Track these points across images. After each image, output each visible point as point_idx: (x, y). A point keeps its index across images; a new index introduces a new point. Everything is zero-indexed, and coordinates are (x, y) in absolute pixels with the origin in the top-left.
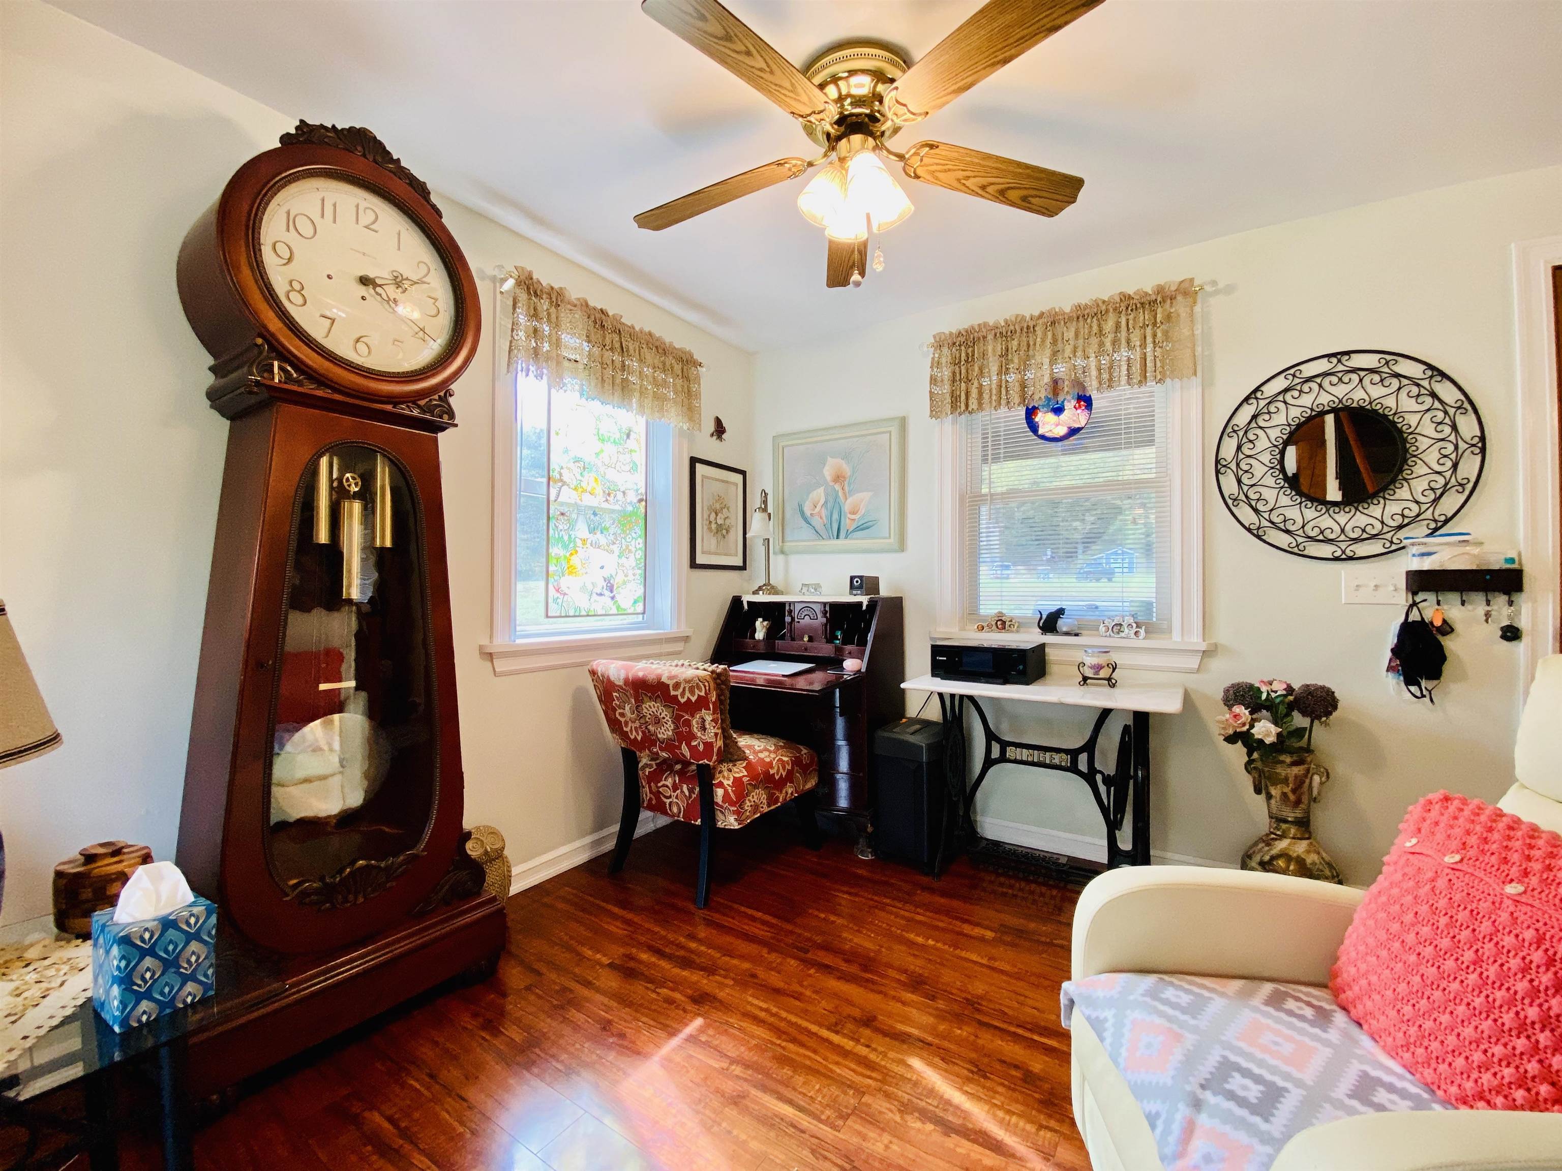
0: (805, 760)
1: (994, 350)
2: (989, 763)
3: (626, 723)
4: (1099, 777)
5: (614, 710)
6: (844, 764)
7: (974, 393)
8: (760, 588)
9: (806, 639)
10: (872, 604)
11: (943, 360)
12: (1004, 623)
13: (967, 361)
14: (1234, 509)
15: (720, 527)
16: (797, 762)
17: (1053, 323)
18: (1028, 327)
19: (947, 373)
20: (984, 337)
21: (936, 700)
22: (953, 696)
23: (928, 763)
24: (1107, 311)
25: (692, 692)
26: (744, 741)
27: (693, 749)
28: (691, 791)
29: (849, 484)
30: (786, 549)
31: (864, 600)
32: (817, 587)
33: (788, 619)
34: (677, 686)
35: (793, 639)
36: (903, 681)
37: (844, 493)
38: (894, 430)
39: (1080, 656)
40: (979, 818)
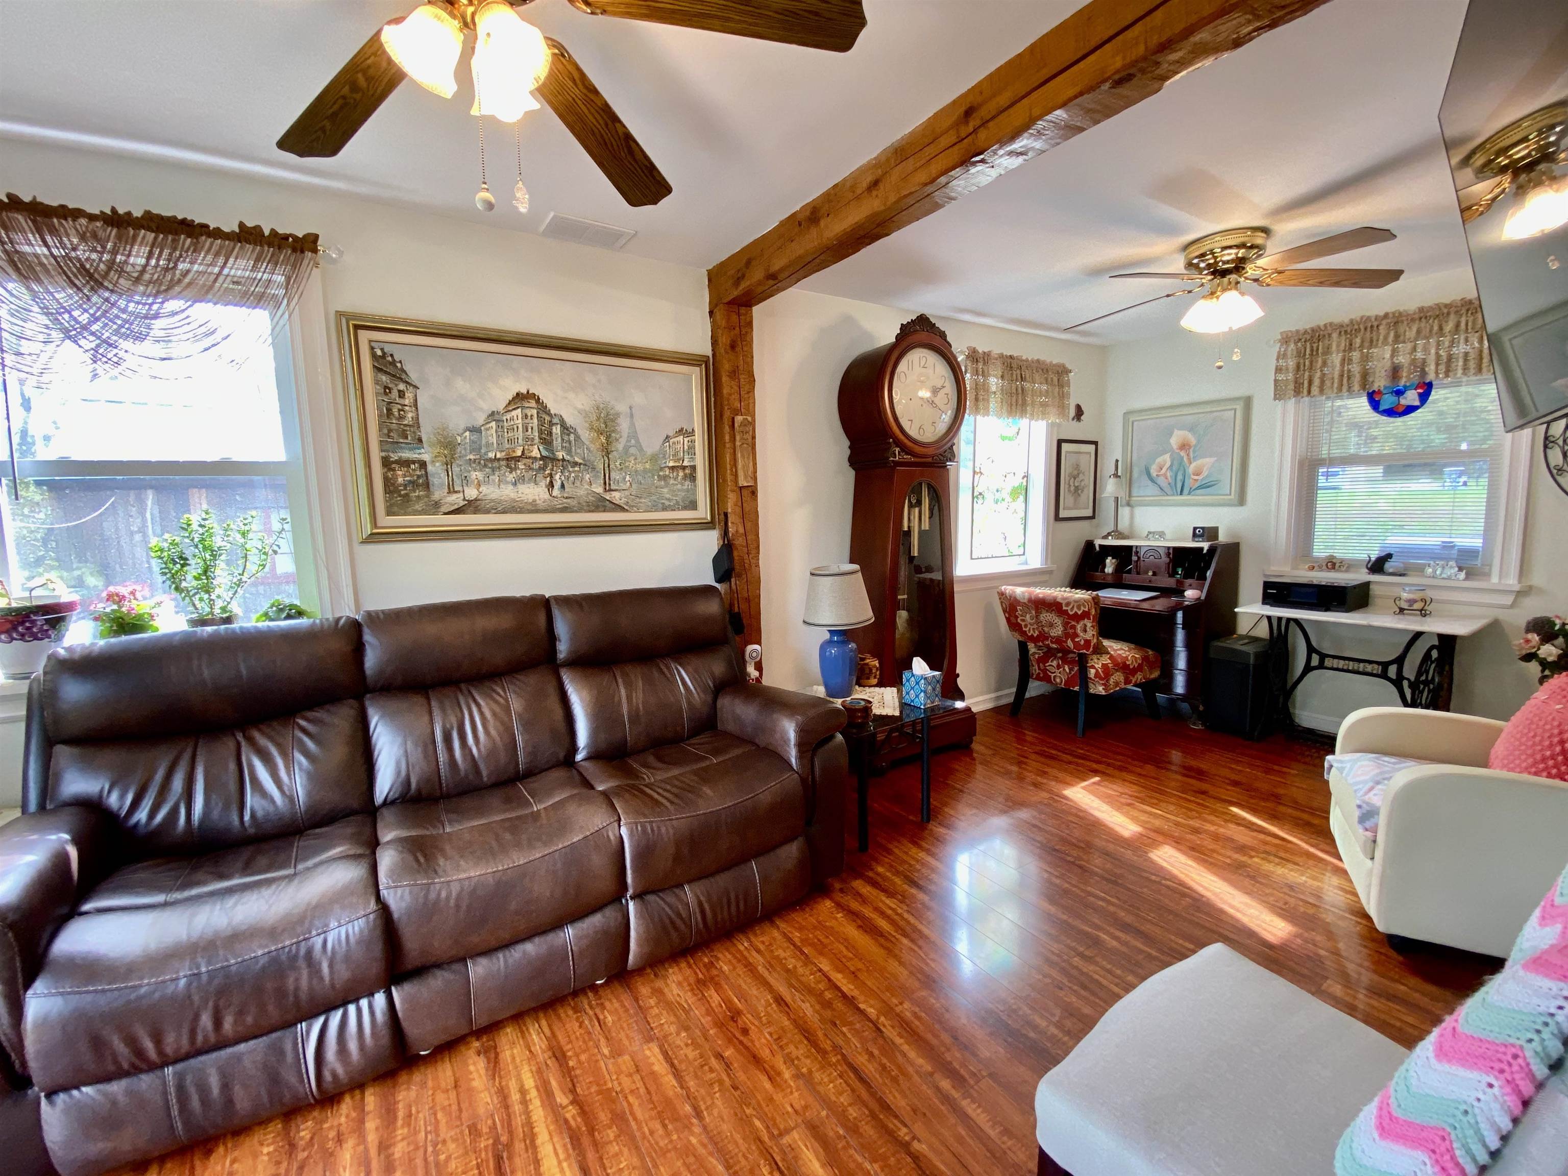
0: (1152, 658)
1: (1338, 346)
2: (1308, 669)
3: (1026, 626)
4: (1405, 684)
5: (1017, 617)
6: (1181, 662)
7: (1317, 382)
8: (1109, 534)
9: (1150, 573)
10: (1212, 550)
11: (1289, 353)
12: (1334, 564)
13: (1311, 355)
14: (1559, 478)
15: (1077, 488)
16: (1145, 659)
17: (1396, 323)
18: (1372, 327)
19: (1292, 363)
20: (1330, 335)
21: (1265, 622)
22: (1280, 619)
23: (1254, 666)
24: (1448, 314)
25: (1079, 608)
26: (1106, 643)
27: (1077, 645)
28: (1071, 670)
29: (1194, 452)
30: (1132, 503)
31: (1205, 546)
32: (1162, 534)
33: (1134, 558)
34: (1068, 604)
35: (1138, 573)
36: (1236, 606)
37: (1189, 459)
38: (1239, 407)
39: (1397, 592)
40: (1297, 712)
